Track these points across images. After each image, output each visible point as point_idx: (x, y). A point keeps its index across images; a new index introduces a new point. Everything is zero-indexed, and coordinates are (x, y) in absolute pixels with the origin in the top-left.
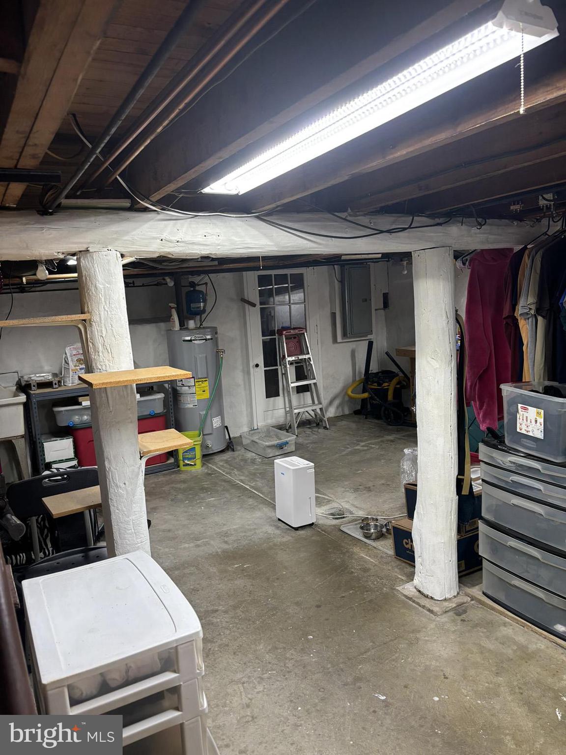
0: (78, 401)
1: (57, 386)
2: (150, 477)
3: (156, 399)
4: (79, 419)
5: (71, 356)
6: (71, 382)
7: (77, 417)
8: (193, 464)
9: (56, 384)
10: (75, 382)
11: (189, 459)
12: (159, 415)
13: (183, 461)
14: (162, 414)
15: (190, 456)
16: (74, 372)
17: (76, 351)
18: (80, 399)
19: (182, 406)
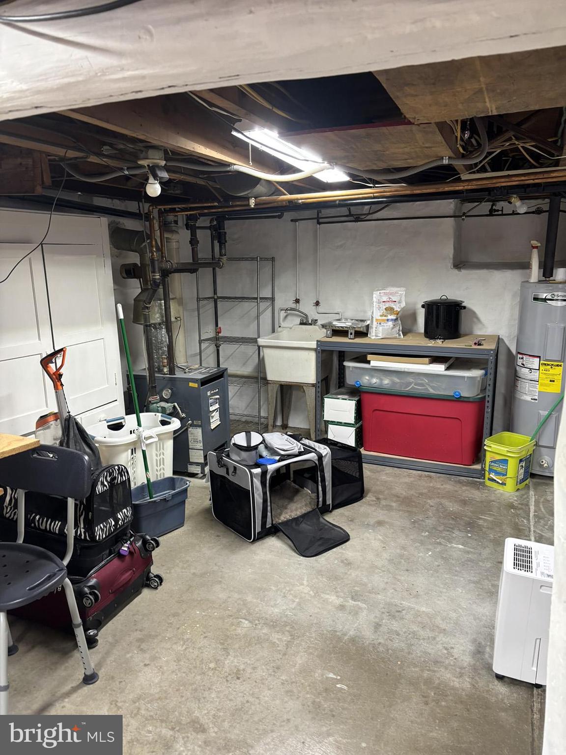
0: (367, 358)
1: (352, 336)
2: (439, 477)
3: (464, 377)
4: (368, 380)
5: (379, 302)
6: (374, 334)
7: (367, 378)
8: (501, 482)
9: (351, 334)
10: (379, 335)
11: (497, 473)
12: (465, 400)
13: (489, 474)
14: (471, 400)
15: (499, 470)
16: (379, 322)
17: (387, 297)
18: (369, 357)
19: (518, 396)
